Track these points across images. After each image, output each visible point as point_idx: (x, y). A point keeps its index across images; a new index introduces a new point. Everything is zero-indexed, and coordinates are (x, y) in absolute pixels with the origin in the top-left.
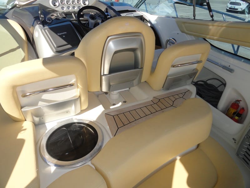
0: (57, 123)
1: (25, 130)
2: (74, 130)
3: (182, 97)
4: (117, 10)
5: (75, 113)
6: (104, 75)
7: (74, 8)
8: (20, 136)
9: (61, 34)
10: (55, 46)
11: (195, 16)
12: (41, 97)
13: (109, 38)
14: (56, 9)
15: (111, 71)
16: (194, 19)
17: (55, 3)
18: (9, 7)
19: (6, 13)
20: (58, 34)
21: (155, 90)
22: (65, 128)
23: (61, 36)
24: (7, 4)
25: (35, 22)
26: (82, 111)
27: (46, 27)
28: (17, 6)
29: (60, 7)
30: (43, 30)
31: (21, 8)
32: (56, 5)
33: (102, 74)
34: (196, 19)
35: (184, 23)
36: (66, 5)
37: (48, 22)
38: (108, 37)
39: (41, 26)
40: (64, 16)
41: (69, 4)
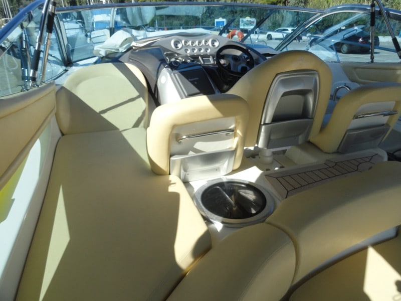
0: (207, 181)
1: (175, 183)
2: (231, 189)
3: (369, 161)
4: (261, 53)
5: (227, 171)
6: (265, 124)
7: (200, 51)
8: (171, 189)
9: (192, 80)
10: (186, 94)
11: (373, 58)
12: (194, 145)
13: (279, 76)
14: (178, 52)
15: (275, 119)
16: (372, 61)
17: (177, 45)
18: (122, 50)
19: (120, 57)
20: (189, 80)
21: (326, 153)
22: (219, 186)
23: (192, 82)
24: (120, 47)
25: (162, 66)
26: (234, 171)
27: (175, 71)
28: (134, 48)
29: (183, 50)
30: (172, 74)
31: (137, 51)
32: (178, 47)
33: (262, 123)
34: (374, 62)
35: (356, 68)
36: (190, 46)
37: (175, 65)
38: (277, 75)
39: (170, 69)
40: (192, 59)
41: (194, 45)
